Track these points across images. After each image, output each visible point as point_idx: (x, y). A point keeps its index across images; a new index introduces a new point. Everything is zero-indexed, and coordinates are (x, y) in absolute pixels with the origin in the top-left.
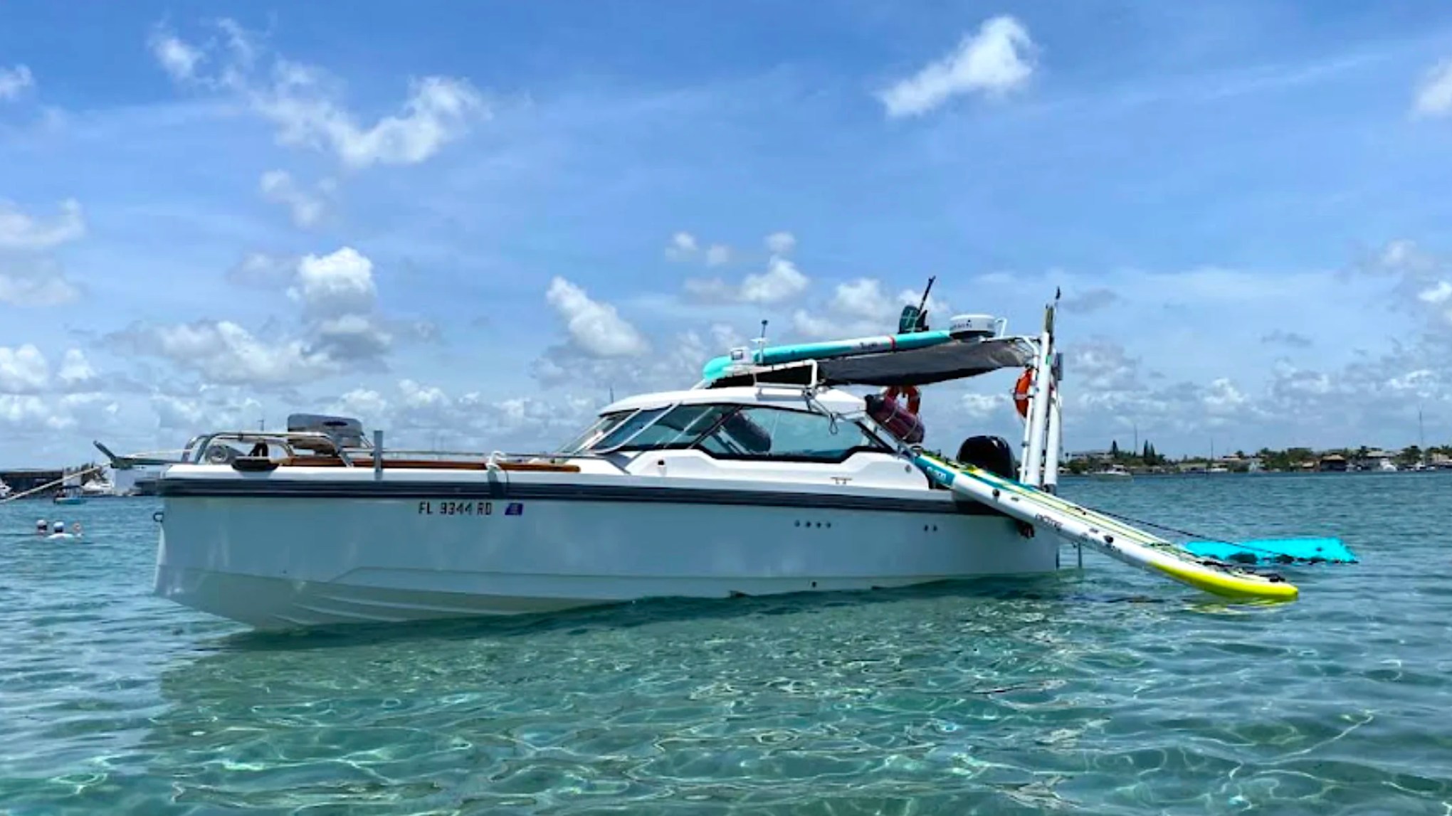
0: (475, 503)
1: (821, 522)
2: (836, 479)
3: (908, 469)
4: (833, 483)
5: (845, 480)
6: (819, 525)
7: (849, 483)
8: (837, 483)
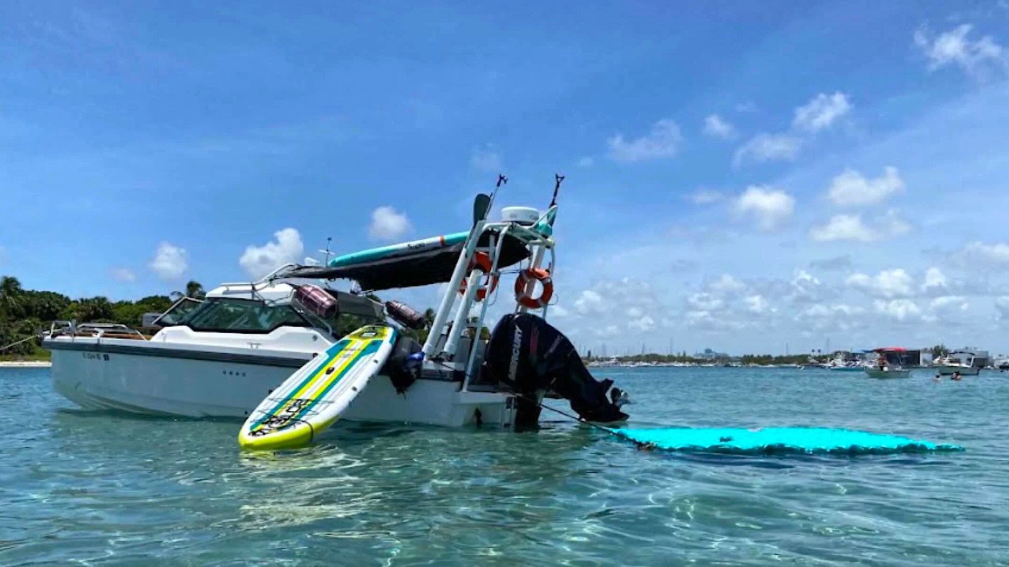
0: (102, 354)
1: (240, 372)
2: (252, 344)
3: (315, 338)
4: (249, 347)
5: (258, 344)
6: (238, 374)
7: (260, 348)
8: (252, 347)
